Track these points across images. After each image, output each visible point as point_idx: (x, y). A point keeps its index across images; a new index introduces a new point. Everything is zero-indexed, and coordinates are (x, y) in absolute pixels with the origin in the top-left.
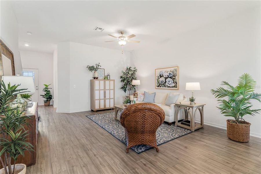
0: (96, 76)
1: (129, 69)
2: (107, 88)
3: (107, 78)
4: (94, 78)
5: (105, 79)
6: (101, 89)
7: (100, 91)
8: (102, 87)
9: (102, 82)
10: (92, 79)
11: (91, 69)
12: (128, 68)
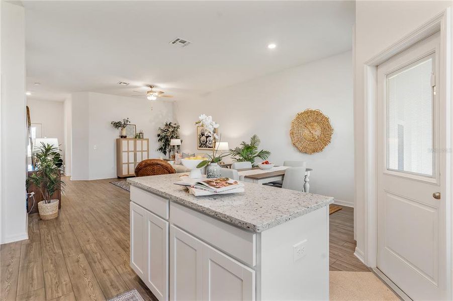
0: (124, 134)
1: (170, 125)
2: (139, 148)
3: (139, 136)
4: (122, 137)
5: (136, 138)
6: (130, 150)
7: (128, 153)
8: (132, 148)
9: (132, 142)
10: (119, 138)
11: (117, 125)
12: (168, 124)
